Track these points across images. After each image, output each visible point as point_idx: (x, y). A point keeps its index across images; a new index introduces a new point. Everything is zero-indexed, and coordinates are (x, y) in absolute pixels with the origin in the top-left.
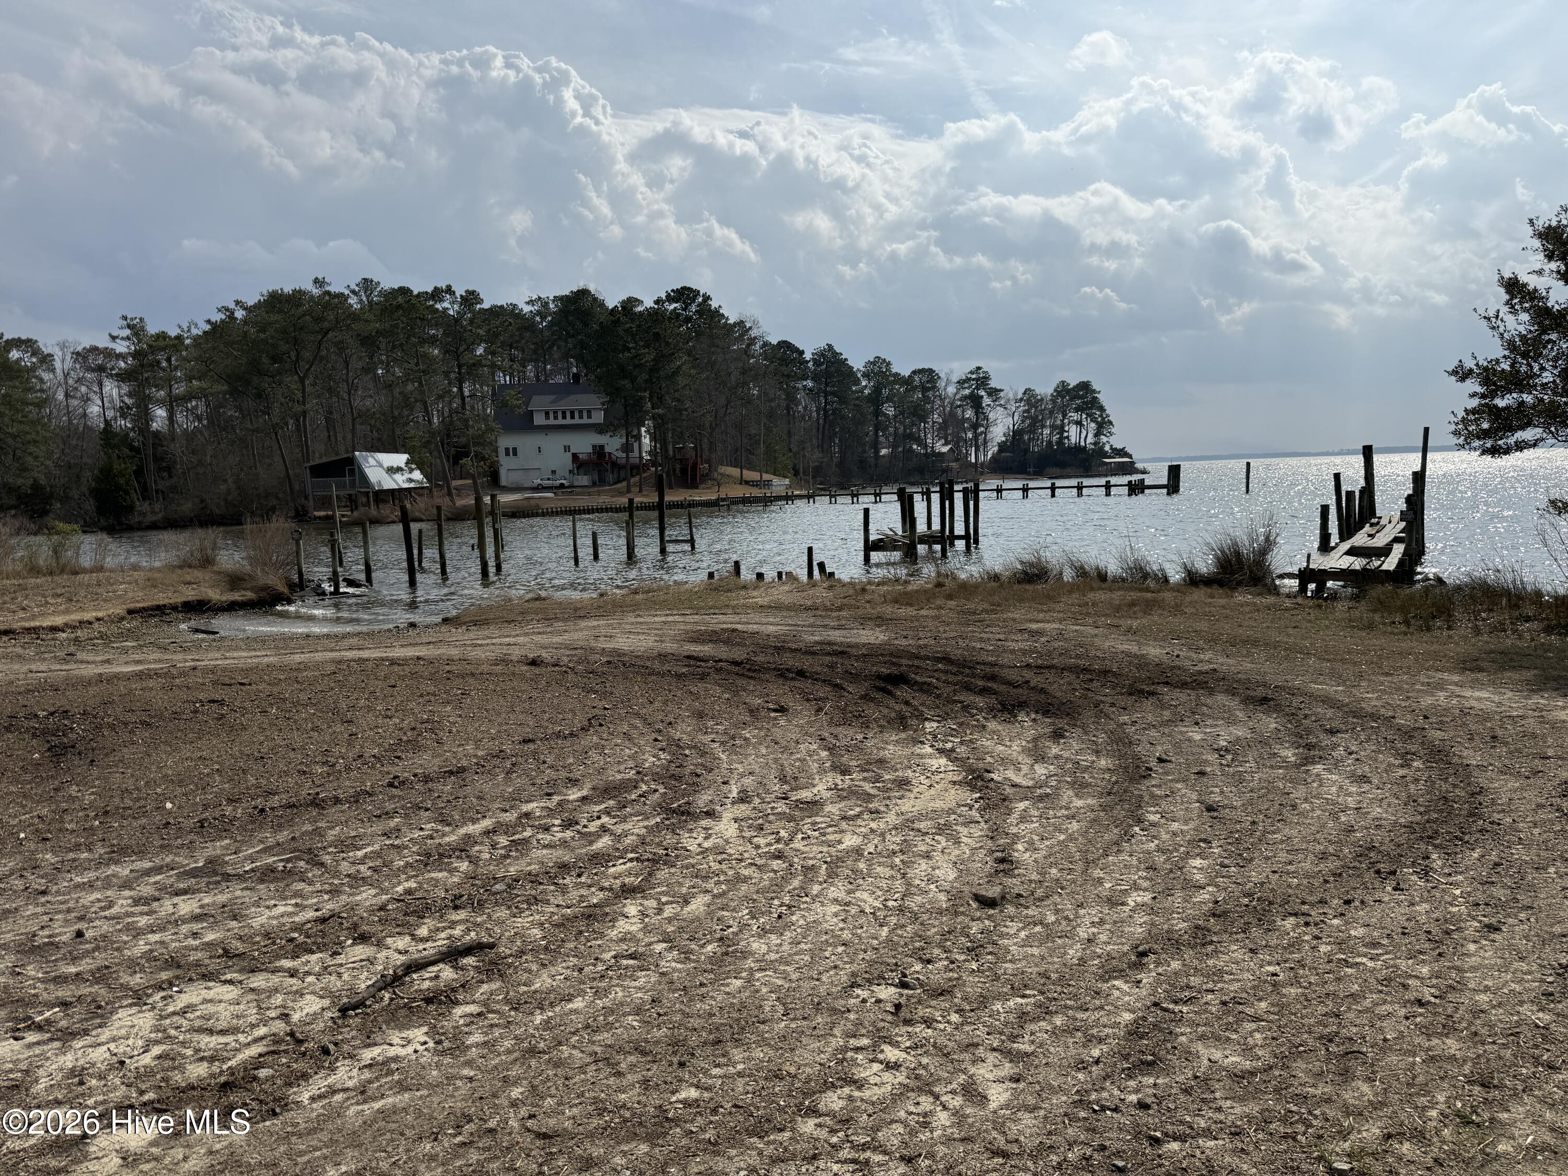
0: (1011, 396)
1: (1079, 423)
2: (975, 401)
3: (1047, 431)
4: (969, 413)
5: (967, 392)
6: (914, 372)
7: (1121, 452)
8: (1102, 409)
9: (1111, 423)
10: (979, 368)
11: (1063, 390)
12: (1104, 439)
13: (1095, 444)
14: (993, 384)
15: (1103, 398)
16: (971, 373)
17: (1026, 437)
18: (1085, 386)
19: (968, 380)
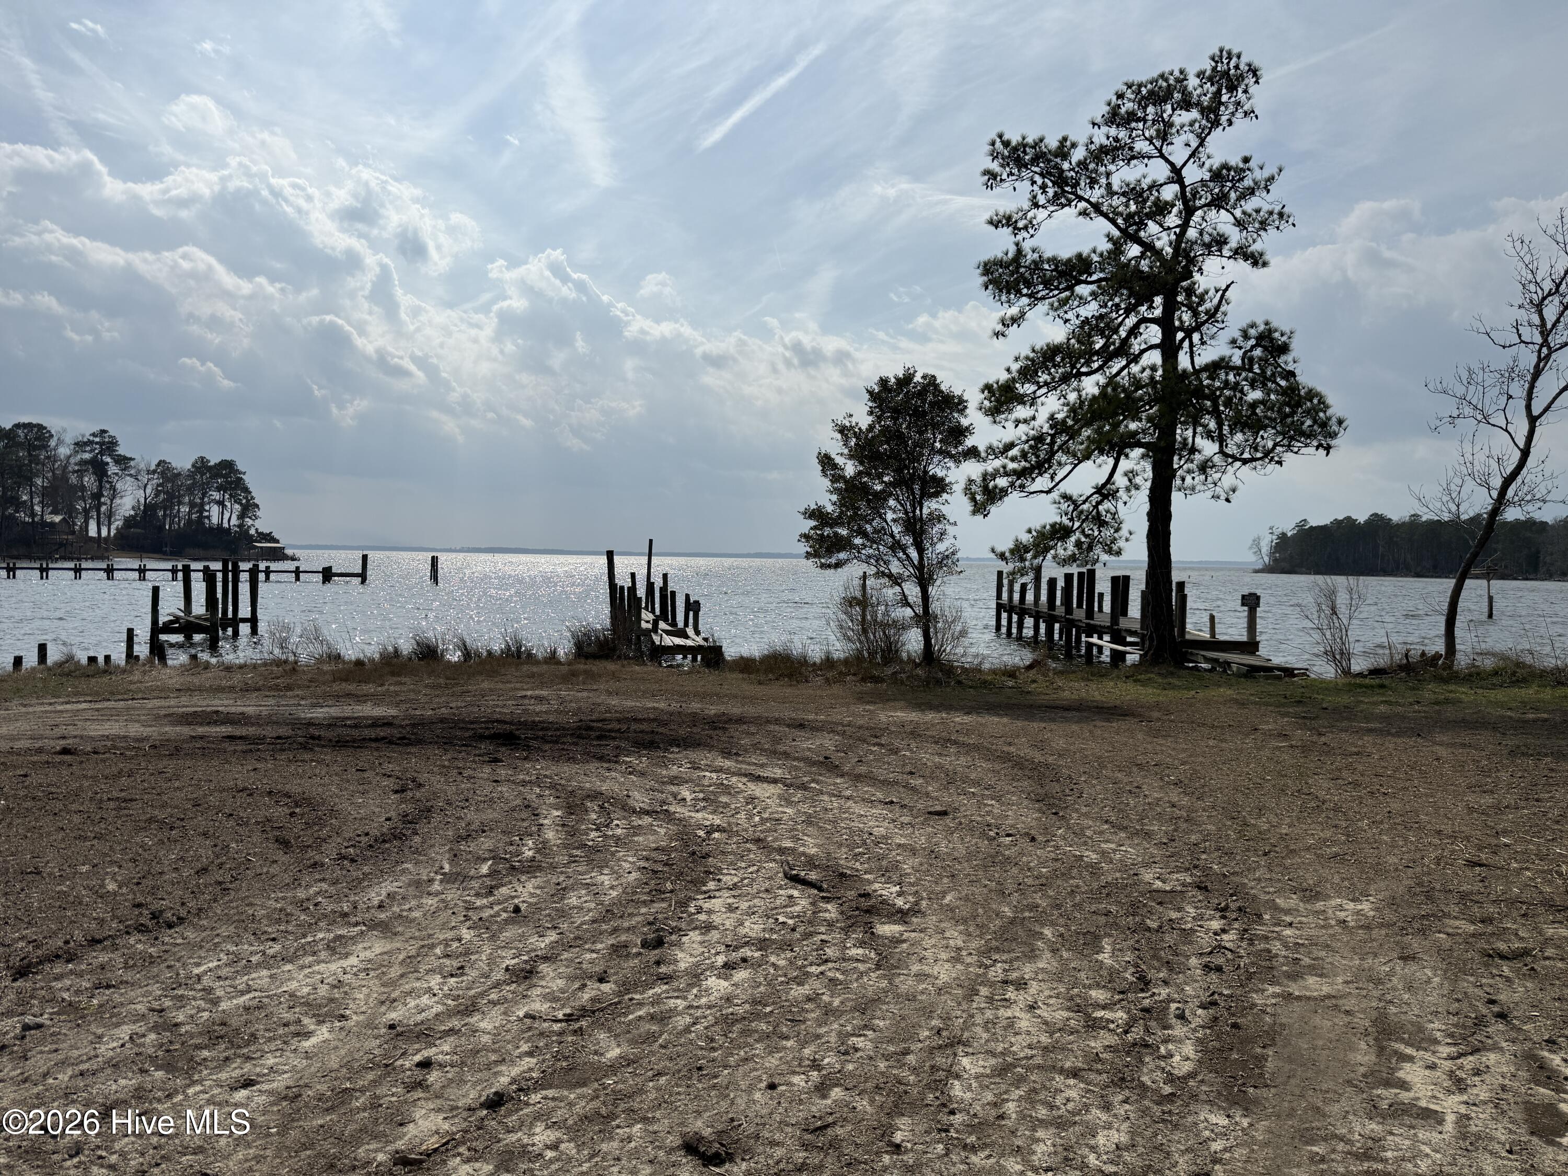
0: (142, 466)
1: (221, 503)
2: (99, 469)
3: (185, 509)
4: (89, 480)
5: (87, 456)
6: (18, 426)
7: (269, 537)
8: (247, 490)
9: (257, 506)
10: (104, 431)
11: (201, 466)
12: (249, 522)
13: (239, 526)
14: (121, 450)
15: (248, 479)
16: (94, 435)
17: (161, 513)
18: (228, 466)
19: (90, 443)
